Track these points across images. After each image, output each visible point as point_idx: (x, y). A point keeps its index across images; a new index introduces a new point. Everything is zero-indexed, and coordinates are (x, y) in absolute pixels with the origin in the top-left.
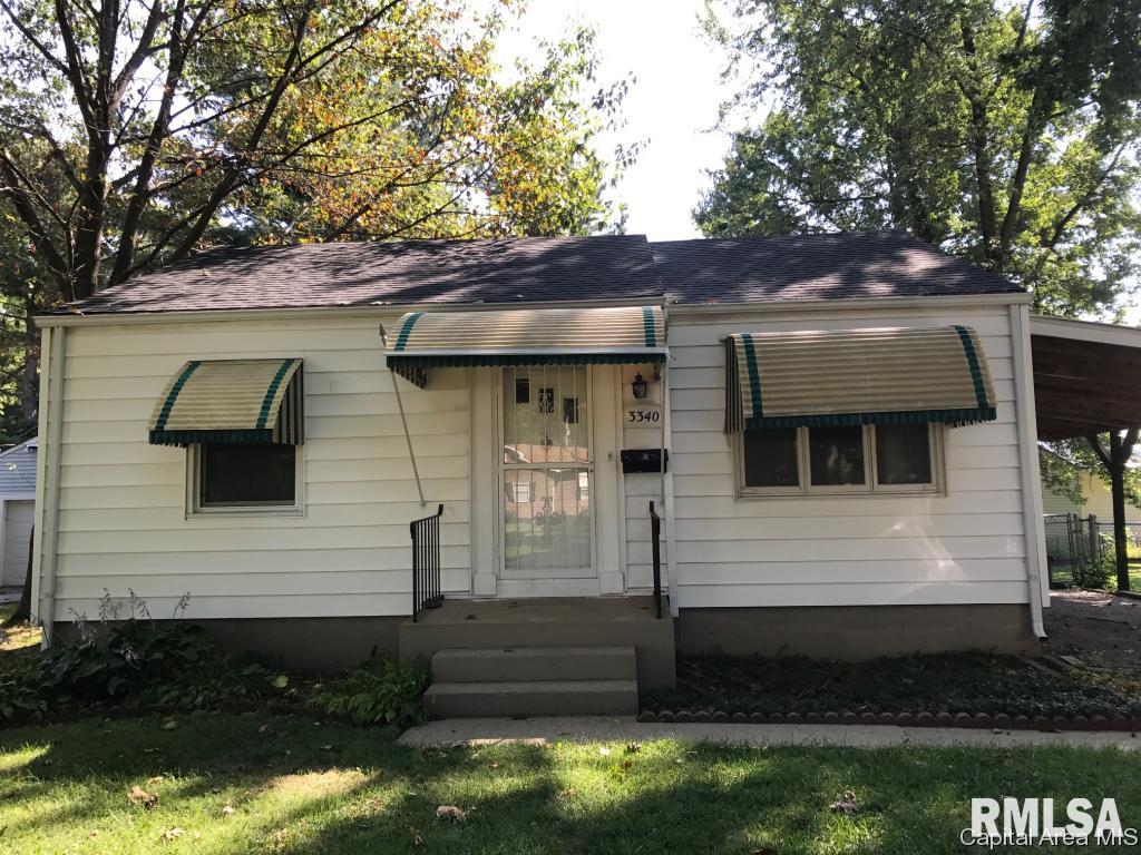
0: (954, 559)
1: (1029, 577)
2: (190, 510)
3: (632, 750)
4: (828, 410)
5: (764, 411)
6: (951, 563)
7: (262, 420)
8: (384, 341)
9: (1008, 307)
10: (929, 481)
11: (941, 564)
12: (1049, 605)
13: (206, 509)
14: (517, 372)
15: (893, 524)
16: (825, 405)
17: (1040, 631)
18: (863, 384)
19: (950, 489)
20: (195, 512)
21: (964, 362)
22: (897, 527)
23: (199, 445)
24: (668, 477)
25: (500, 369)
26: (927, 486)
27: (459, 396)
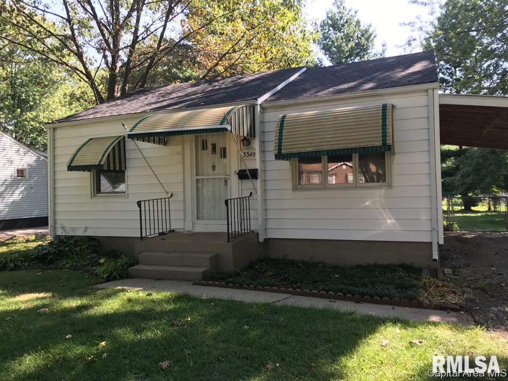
0: (395, 219)
1: (432, 229)
2: (92, 195)
3: (150, 295)
4: (310, 149)
5: (282, 151)
6: (394, 221)
7: (101, 161)
8: (125, 128)
9: (427, 91)
10: (385, 182)
11: (389, 221)
12: (443, 243)
13: (98, 195)
14: (204, 136)
15: (365, 202)
16: (309, 147)
17: (436, 256)
18: (327, 136)
19: (393, 185)
20: (94, 196)
21: (380, 122)
22: (367, 203)
23: (95, 171)
24: (259, 181)
25: (194, 135)
26: (384, 184)
27: (178, 148)
